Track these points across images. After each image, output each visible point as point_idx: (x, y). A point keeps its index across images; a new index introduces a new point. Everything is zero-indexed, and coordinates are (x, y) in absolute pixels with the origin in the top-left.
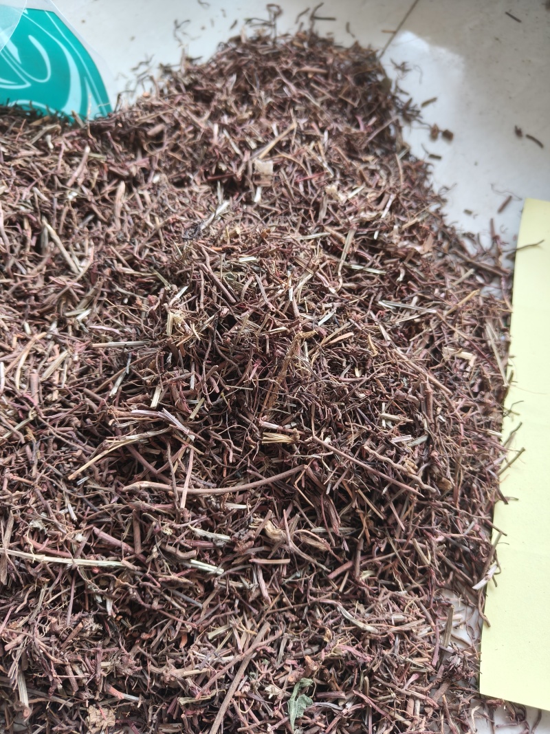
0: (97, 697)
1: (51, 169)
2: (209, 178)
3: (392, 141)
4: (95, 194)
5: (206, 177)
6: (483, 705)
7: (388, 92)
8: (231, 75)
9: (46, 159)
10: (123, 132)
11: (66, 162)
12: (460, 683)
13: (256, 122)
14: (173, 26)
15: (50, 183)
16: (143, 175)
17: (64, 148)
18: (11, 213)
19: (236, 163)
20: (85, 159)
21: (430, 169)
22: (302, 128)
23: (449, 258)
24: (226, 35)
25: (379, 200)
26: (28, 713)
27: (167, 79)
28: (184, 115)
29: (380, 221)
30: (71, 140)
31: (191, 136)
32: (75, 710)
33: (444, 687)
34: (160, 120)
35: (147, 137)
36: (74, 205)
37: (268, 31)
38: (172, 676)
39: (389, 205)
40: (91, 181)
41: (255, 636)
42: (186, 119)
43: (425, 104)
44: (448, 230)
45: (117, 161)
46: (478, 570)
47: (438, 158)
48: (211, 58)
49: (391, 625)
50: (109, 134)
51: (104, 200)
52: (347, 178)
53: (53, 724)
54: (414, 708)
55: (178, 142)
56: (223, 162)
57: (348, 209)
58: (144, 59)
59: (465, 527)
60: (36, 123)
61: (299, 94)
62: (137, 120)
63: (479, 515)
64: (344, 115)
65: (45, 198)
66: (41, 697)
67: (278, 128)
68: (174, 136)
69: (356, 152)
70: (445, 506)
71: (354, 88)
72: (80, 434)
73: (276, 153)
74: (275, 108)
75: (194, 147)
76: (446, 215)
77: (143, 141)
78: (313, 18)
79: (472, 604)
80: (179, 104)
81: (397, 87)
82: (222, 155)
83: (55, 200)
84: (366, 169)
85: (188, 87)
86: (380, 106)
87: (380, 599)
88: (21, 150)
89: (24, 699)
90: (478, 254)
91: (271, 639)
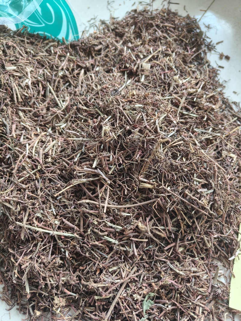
0: (59, 293)
1: (52, 62)
2: (121, 70)
3: (202, 59)
4: (70, 74)
5: (120, 69)
6: (230, 312)
7: (201, 37)
8: (132, 26)
9: (50, 57)
10: (84, 48)
11: (59, 59)
12: (220, 301)
13: (143, 47)
14: (106, 4)
15: (52, 68)
16: (91, 67)
17: (58, 53)
18: (34, 79)
19: (134, 64)
20: (67, 58)
21: (218, 72)
22: (164, 50)
23: (226, 112)
24: (130, 8)
25: (197, 84)
26: (29, 296)
27: (103, 26)
28: (111, 42)
29: (197, 93)
30: (61, 50)
31: (113, 51)
32: (49, 297)
33: (213, 302)
34: (101, 43)
35: (94, 50)
36: (61, 78)
37: (149, 8)
38: (92, 286)
39: (201, 87)
40: (69, 68)
41: (130, 272)
42: (112, 44)
43: (218, 43)
44: (225, 100)
45: (81, 60)
46: (231, 252)
47: (223, 68)
48: (123, 18)
49: (191, 272)
50: (78, 48)
51: (74, 77)
52: (183, 74)
53: (39, 302)
54: (199, 310)
55: (108, 53)
56: (128, 63)
57: (183, 87)
58: (93, 17)
59: (227, 232)
60: (46, 42)
61: (163, 35)
62: (90, 43)
63: (233, 227)
64: (182, 46)
65: (49, 74)
66: (34, 290)
67: (153, 49)
68: (106, 51)
69: (187, 63)
70: (218, 222)
71: (187, 35)
72: (59, 177)
73: (152, 60)
74: (152, 41)
75: (114, 56)
76: (225, 93)
77: (92, 52)
78: (169, 3)
79: (227, 266)
80: (109, 37)
81: (205, 35)
82: (128, 60)
83: (54, 75)
84: (191, 70)
85: (113, 30)
86: (198, 43)
87: (187, 260)
88: (40, 53)
89: (28, 290)
90: (238, 111)
91: (137, 274)
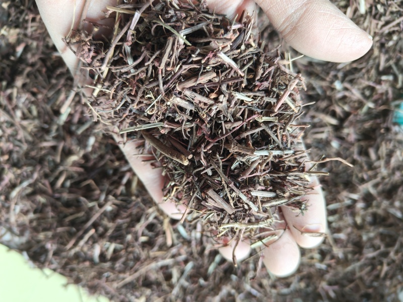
1: (363, 74)
10: (377, 131)
11: (367, 86)
16: (340, 136)
17: (378, 87)
20: (365, 101)
30: (384, 93)
31: (360, 175)
34: (379, 158)
35: (369, 146)
42: (375, 176)
45: (357, 121)
50: (379, 121)
55: (359, 166)
61: (363, 258)
62: (383, 143)
68: (364, 165)
71: (360, 291)
77: (367, 143)
